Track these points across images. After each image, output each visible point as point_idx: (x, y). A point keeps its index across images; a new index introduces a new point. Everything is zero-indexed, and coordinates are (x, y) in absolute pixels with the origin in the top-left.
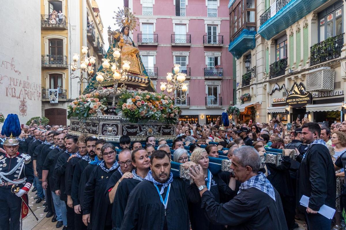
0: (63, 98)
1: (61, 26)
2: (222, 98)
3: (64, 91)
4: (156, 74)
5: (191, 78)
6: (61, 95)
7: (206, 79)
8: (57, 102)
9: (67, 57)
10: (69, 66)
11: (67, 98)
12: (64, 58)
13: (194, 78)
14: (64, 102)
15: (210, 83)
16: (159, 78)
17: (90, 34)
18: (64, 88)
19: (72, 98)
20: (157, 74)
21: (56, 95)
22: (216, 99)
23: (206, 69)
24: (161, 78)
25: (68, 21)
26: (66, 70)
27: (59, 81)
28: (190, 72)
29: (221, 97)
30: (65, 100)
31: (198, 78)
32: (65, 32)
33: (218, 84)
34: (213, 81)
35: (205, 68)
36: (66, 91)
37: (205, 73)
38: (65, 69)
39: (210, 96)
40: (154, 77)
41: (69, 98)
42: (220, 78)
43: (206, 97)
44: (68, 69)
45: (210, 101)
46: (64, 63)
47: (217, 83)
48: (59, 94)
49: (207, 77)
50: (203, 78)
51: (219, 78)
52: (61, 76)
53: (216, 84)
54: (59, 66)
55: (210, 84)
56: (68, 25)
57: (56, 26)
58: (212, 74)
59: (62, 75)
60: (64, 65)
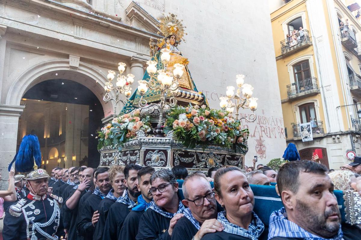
1: (303, 44)
3: (319, 124)
8: (312, 140)
9: (316, 79)
10: (321, 89)
11: (325, 132)
12: (313, 81)
14: (321, 138)
17: (345, 39)
18: (319, 119)
19: (331, 132)
21: (309, 131)
25: (311, 35)
26: (318, 96)
27: (312, 112)
30: (321, 135)
32: (310, 48)
36: (322, 123)
38: (316, 94)
41: (328, 132)
44: (320, 93)
46: (314, 88)
48: (312, 128)
52: (312, 104)
56: (312, 40)
57: (297, 47)
59: (314, 103)
60: (315, 90)
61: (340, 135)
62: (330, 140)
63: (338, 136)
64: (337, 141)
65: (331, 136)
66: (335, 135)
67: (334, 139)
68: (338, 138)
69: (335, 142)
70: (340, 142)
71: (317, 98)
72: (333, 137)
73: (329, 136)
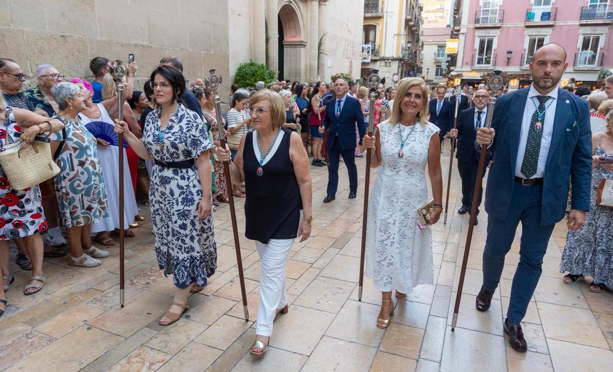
0: (376, 56)
2: (605, 54)
3: (377, 47)
4: (500, 20)
5: (557, 24)
6: (374, 52)
7: (582, 25)
8: (370, 61)
9: (383, 2)
10: (385, 14)
11: (380, 55)
12: (380, 4)
13: (560, 24)
14: (376, 61)
15: (588, 30)
16: (504, 26)
18: (377, 43)
19: (385, 56)
20: (502, 21)
21: (368, 52)
22: (594, 57)
23: (584, 9)
24: (507, 26)
26: (381, 20)
27: (372, 34)
28: (556, 15)
29: (603, 54)
30: (377, 58)
31: (568, 24)
33: (601, 33)
34: (594, 28)
35: (583, 7)
36: (379, 46)
37: (581, 15)
38: (380, 18)
39: (585, 51)
40: (497, 26)
41: (382, 56)
42: (608, 21)
43: (576, 54)
44: (383, 17)
45: (583, 59)
46: (380, 11)
47: (599, 30)
48: (372, 50)
49: (584, 22)
50: (578, 23)
51: (605, 22)
52: (374, 27)
53: (599, 32)
54: (374, 14)
55: (588, 33)
58: (593, 16)
59: (376, 26)
60: (379, 14)
61: (392, 60)
62: (383, 63)
63: (390, 61)
64: (388, 64)
65: (385, 60)
66: (388, 60)
67: (386, 63)
68: (390, 63)
69: (386, 66)
70: (390, 66)
71: (380, 22)
72: (386, 61)
73: (383, 59)
